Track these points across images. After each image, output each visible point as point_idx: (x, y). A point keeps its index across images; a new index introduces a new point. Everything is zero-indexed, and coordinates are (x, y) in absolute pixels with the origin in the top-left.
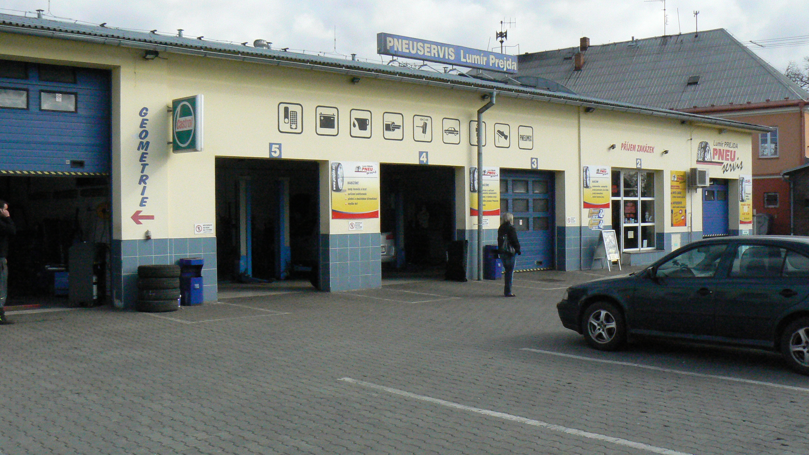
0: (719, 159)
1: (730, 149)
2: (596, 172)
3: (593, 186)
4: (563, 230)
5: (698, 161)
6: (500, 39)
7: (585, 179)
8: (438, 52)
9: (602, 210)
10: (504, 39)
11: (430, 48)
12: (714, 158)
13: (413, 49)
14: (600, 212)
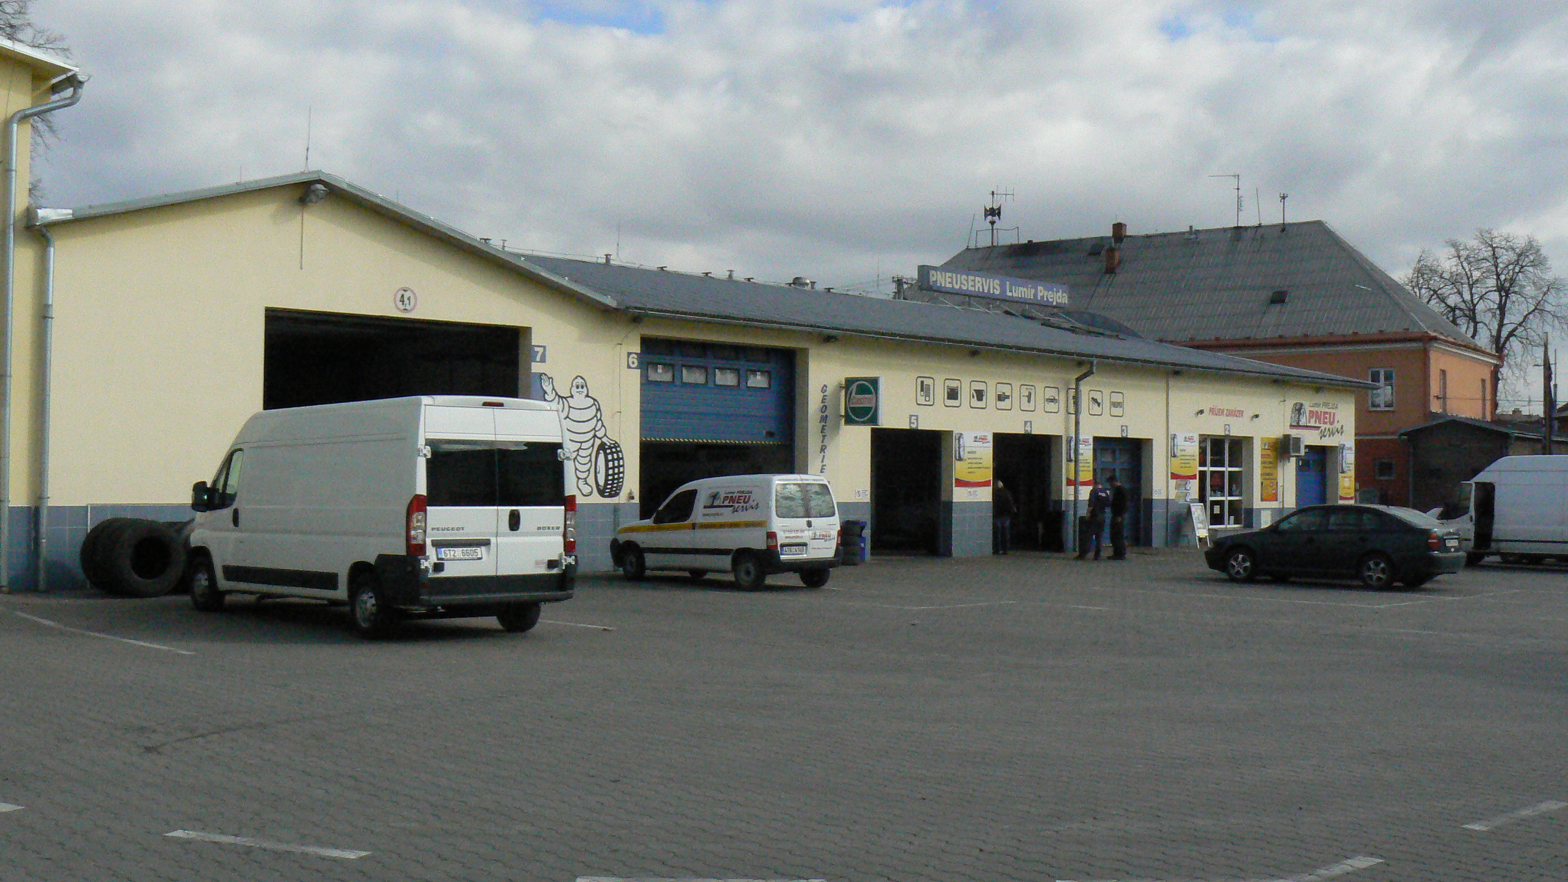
0: (1316, 423)
1: (1327, 410)
2: (1184, 439)
3: (1180, 456)
4: (1150, 502)
5: (1292, 426)
6: (990, 218)
7: (1172, 447)
8: (982, 284)
9: (1189, 481)
10: (996, 218)
11: (974, 281)
12: (1309, 423)
13: (957, 284)
14: (1187, 483)
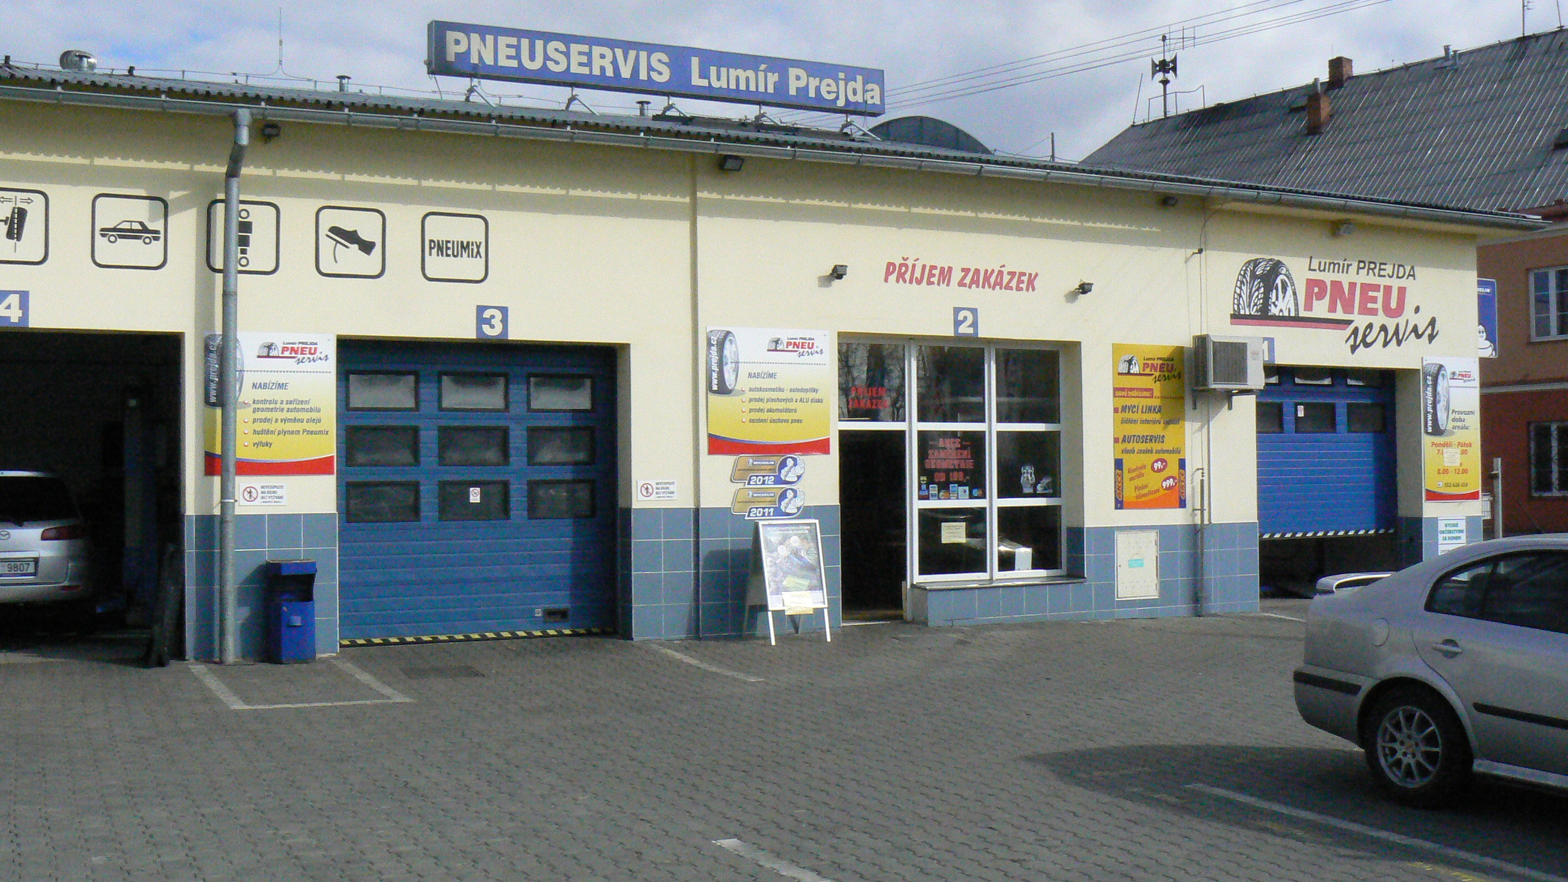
0: (1332, 309)
2: (766, 344)
3: (751, 390)
4: (627, 518)
5: (1237, 317)
6: (1160, 76)
7: (715, 367)
8: (614, 63)
9: (794, 460)
10: (1170, 76)
11: (589, 55)
13: (532, 58)
14: (783, 465)
